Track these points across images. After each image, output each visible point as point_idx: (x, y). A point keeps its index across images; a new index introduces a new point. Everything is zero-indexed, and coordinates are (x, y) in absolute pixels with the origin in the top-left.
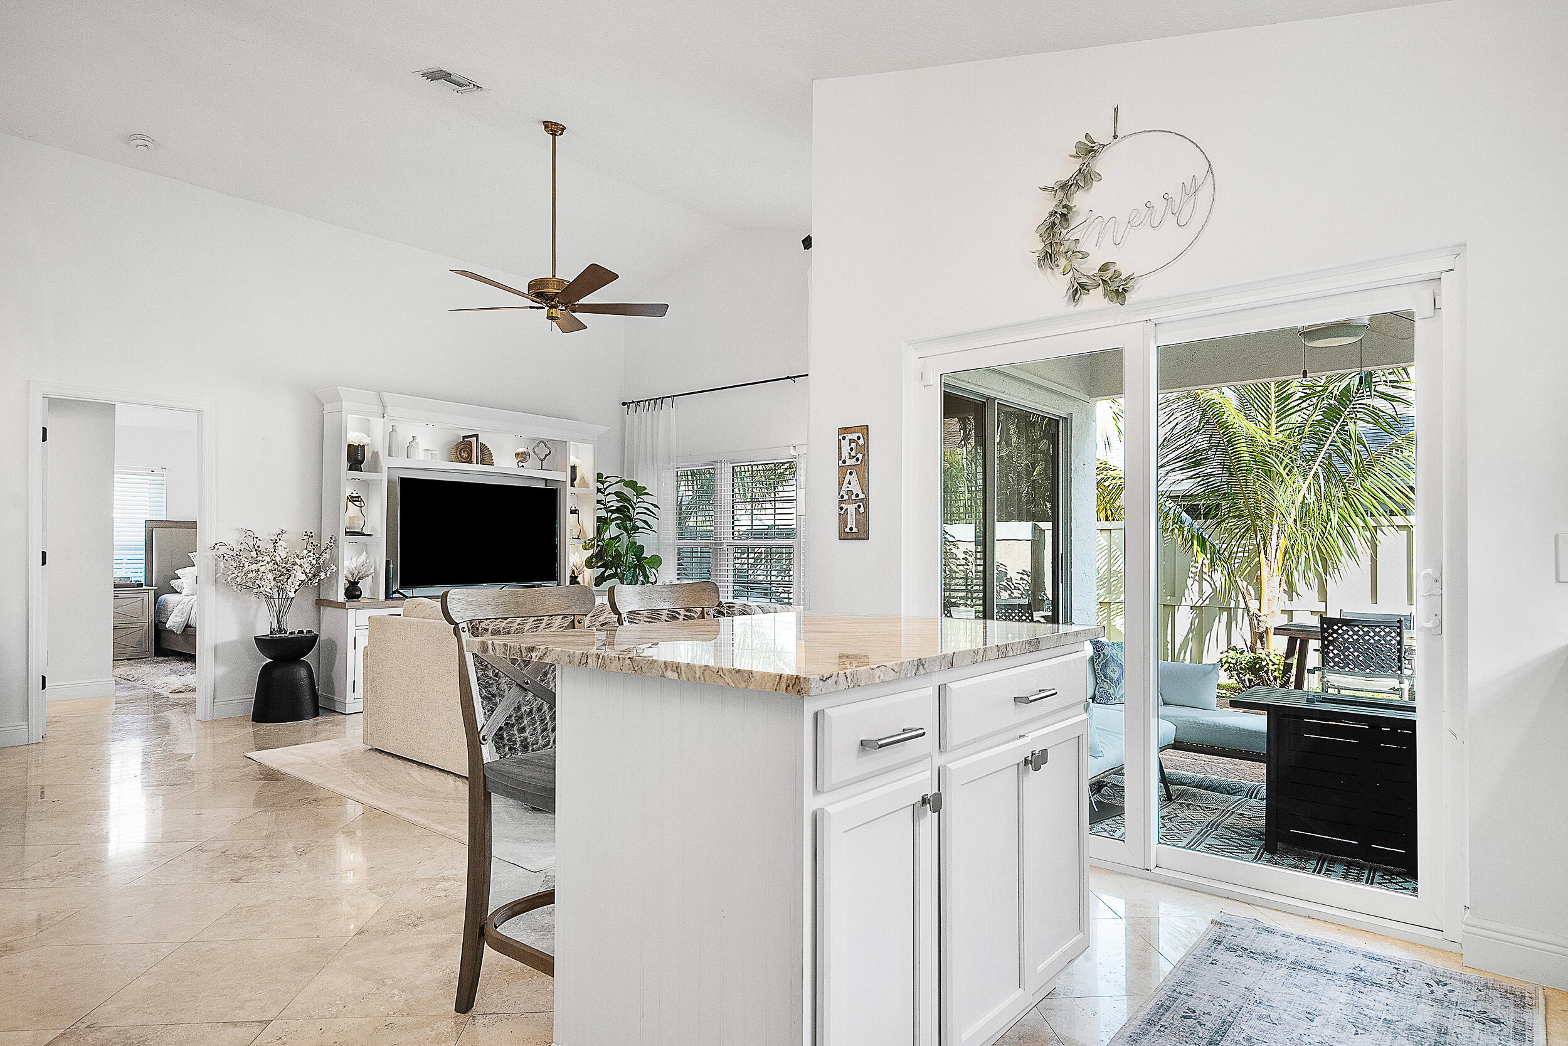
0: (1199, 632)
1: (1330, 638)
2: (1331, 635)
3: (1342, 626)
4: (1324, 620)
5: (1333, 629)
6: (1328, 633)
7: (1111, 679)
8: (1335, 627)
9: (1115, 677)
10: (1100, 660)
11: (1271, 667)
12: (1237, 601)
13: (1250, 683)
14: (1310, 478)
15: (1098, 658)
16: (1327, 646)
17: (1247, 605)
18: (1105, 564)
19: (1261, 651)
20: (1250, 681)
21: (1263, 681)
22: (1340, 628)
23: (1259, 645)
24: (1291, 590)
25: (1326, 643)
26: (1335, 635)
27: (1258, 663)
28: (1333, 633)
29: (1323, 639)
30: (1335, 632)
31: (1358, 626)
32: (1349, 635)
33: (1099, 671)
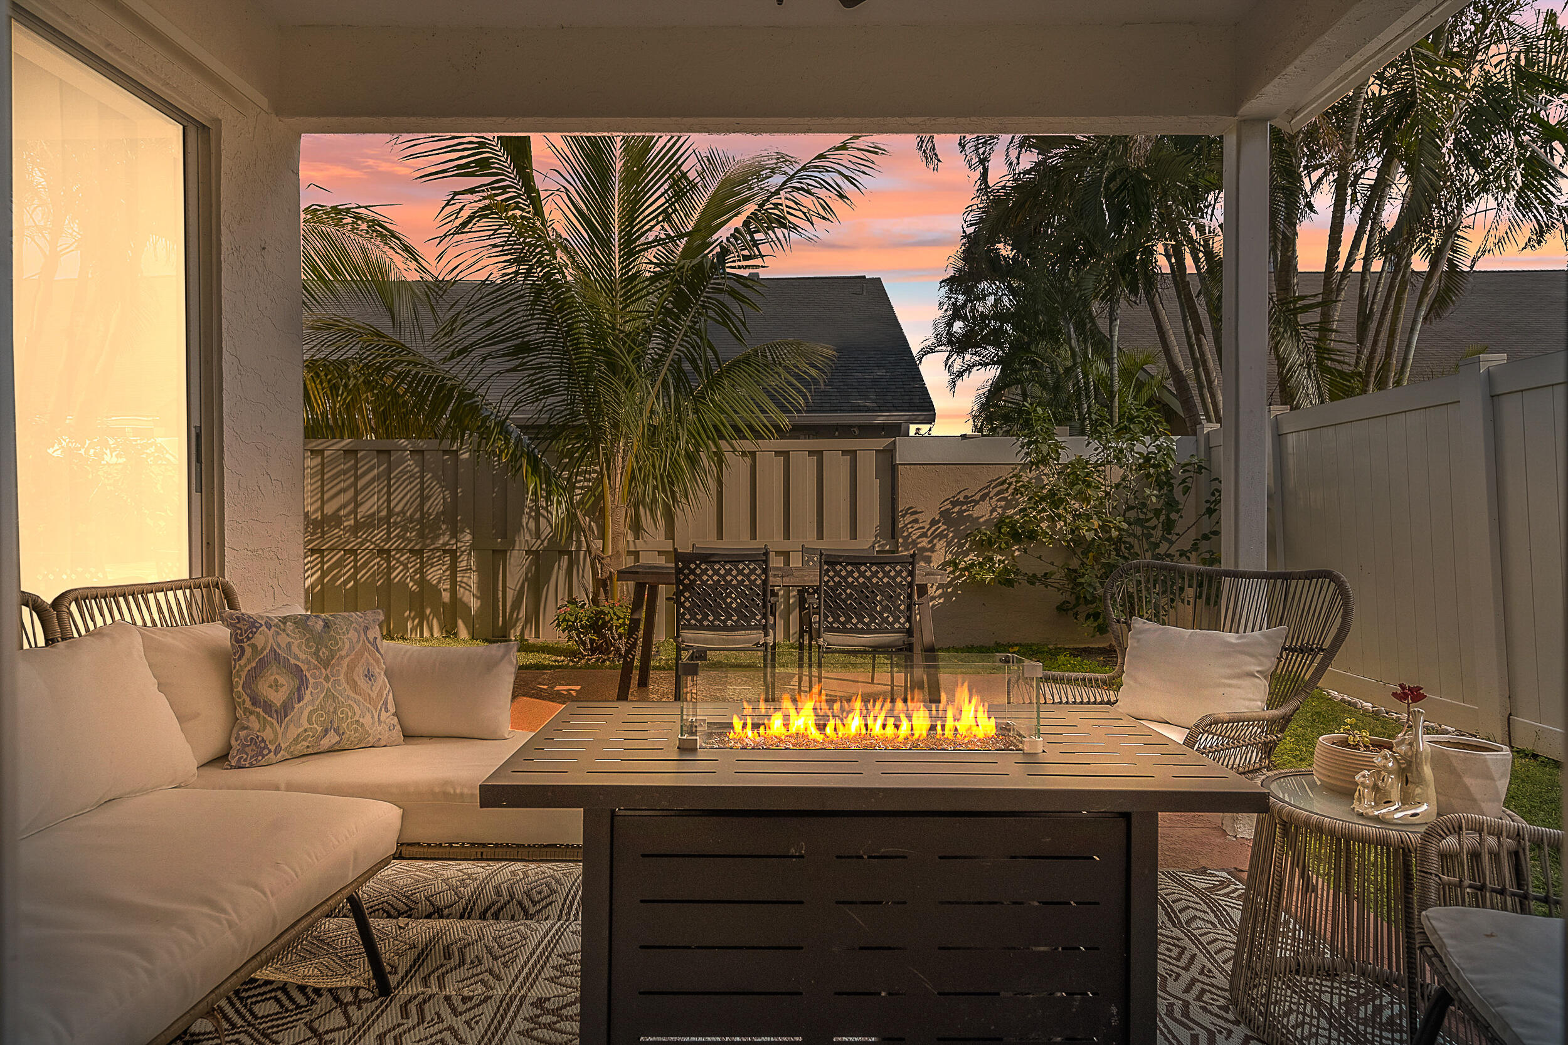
0: (537, 582)
1: (686, 581)
2: (686, 577)
3: (700, 564)
4: (678, 556)
5: (689, 568)
6: (684, 574)
7: (268, 707)
8: (693, 566)
9: (278, 698)
10: (242, 662)
11: (615, 622)
12: (579, 542)
13: (592, 645)
14: (658, 384)
15: (240, 659)
16: (681, 593)
17: (588, 546)
18: (416, 498)
19: (606, 604)
20: (592, 641)
21: (606, 641)
22: (698, 566)
23: (602, 596)
24: (636, 527)
25: (681, 588)
26: (692, 577)
27: (600, 618)
28: (689, 574)
29: (679, 582)
30: (693, 572)
31: (719, 562)
32: (709, 577)
33: (240, 689)
